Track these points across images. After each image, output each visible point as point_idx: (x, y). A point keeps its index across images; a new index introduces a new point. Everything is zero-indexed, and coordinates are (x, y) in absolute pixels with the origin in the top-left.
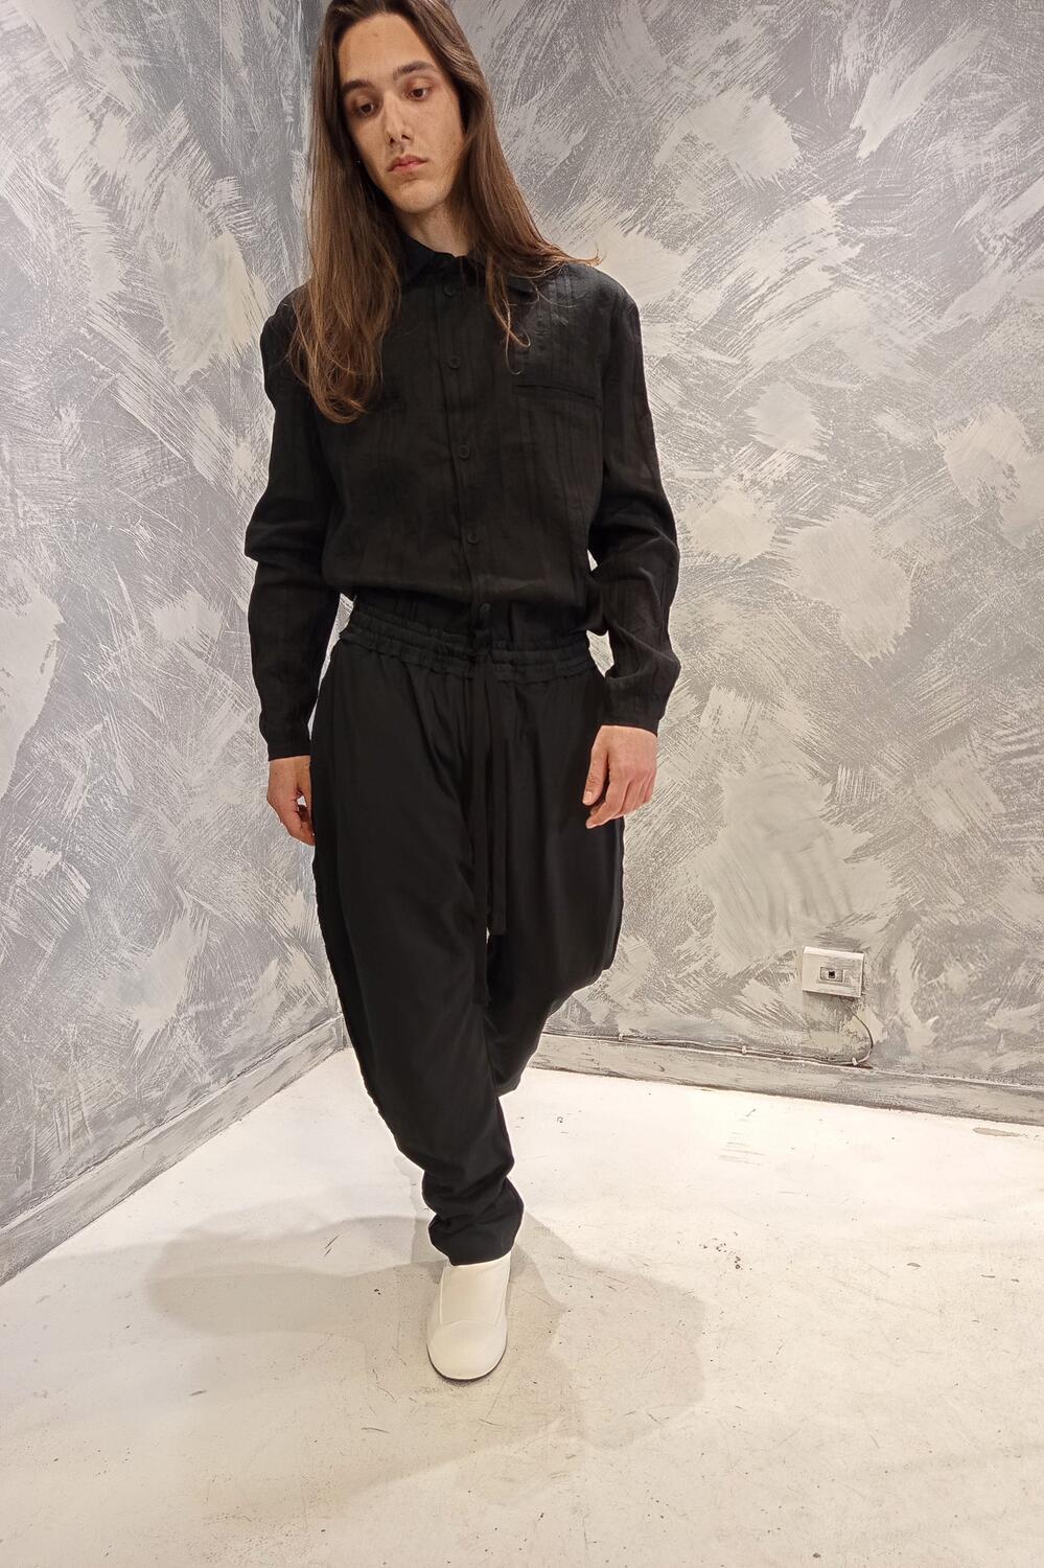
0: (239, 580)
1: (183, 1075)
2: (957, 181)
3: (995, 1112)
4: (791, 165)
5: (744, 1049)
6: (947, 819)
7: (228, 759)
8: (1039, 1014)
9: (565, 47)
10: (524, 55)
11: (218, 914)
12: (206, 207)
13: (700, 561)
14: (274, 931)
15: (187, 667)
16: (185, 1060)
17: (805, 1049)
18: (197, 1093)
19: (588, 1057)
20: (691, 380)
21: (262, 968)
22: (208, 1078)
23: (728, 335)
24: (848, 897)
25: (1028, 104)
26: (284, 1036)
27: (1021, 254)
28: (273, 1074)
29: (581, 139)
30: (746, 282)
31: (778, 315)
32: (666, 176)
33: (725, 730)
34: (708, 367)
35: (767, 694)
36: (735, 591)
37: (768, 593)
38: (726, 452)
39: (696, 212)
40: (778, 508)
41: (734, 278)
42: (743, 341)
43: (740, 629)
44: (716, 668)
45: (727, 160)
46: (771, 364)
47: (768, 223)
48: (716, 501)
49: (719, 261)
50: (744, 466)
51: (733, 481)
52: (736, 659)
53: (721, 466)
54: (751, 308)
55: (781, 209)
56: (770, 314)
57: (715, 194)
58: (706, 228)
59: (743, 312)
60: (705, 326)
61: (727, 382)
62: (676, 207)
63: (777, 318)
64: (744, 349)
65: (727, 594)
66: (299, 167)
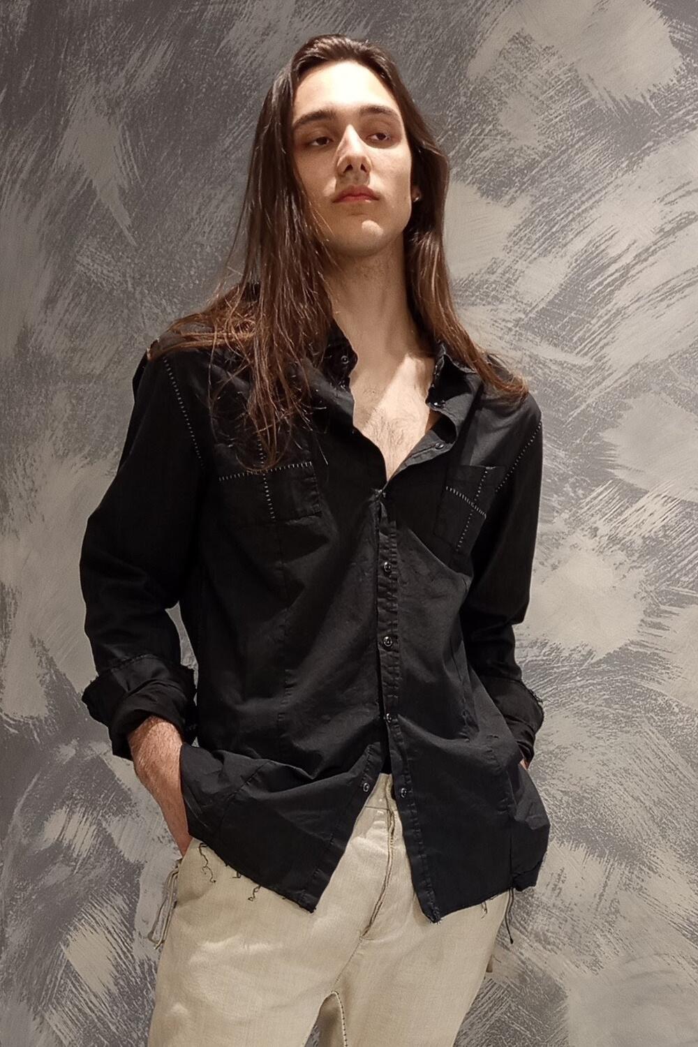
4: (669, 78)
13: (532, 654)
23: (576, 324)
30: (603, 247)
31: (650, 296)
32: (485, 92)
33: (570, 904)
34: (546, 370)
35: (633, 851)
36: (585, 699)
37: (634, 702)
38: (573, 495)
39: (529, 144)
40: (648, 578)
41: (585, 242)
42: (598, 332)
43: (592, 756)
44: (556, 813)
45: (576, 71)
46: (639, 367)
47: (635, 162)
48: (556, 566)
49: (562, 216)
50: (599, 516)
51: (582, 538)
52: (587, 799)
53: (565, 515)
54: (609, 285)
55: (654, 141)
56: (637, 295)
57: (557, 119)
58: (543, 169)
59: (597, 291)
60: (541, 310)
61: (573, 393)
62: (499, 137)
63: (648, 300)
64: (601, 344)
65: (573, 704)
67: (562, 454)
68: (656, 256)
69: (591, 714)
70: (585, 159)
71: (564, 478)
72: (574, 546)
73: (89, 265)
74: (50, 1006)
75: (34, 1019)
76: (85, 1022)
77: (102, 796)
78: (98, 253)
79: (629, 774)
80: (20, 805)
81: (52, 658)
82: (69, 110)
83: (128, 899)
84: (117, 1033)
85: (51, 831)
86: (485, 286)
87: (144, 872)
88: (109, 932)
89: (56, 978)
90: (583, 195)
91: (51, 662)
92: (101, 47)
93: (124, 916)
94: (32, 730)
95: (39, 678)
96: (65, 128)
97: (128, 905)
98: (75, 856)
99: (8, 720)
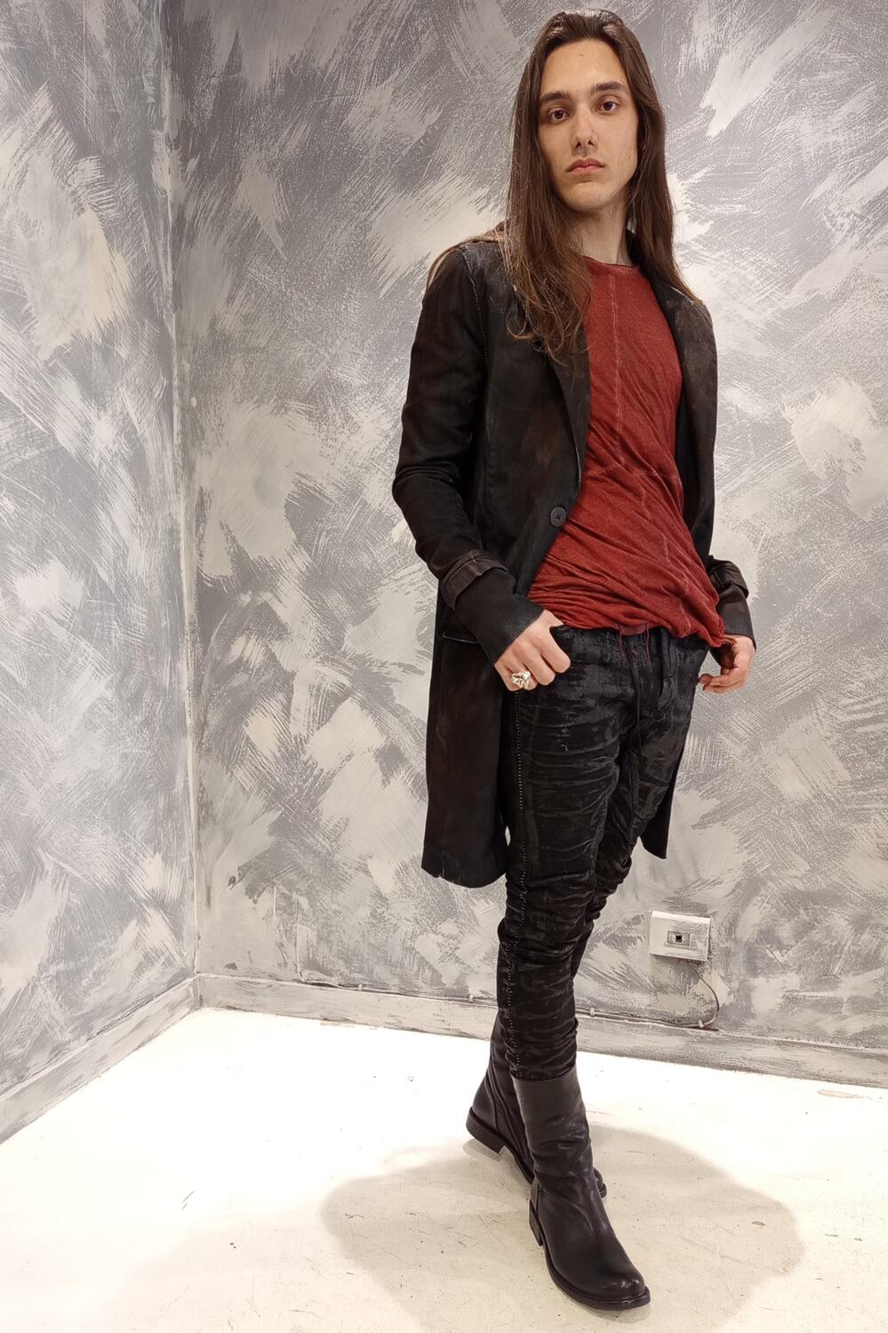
0: (100, 550)
1: (44, 1033)
2: (806, 159)
3: (840, 1074)
5: (592, 1011)
6: (793, 787)
7: (89, 724)
8: (883, 978)
9: (420, 28)
10: (380, 36)
11: (79, 875)
12: (69, 185)
14: (133, 893)
15: (50, 635)
16: (46, 1017)
17: (652, 1012)
18: (58, 1050)
19: (439, 1018)
21: (121, 928)
22: (68, 1036)
24: (694, 862)
25: (876, 83)
26: (143, 995)
27: (868, 231)
28: (132, 1031)
29: (435, 120)
66: (160, 147)
73: (256, 273)
74: (237, 765)
75: (227, 773)
76: (260, 775)
77: (268, 628)
78: (262, 266)
80: (215, 633)
81: (235, 536)
82: (242, 170)
83: (287, 696)
85: (236, 651)
87: (296, 677)
88: (275, 717)
89: (240, 747)
91: (234, 539)
92: (262, 126)
93: (284, 707)
94: (222, 584)
95: (227, 550)
96: (239, 181)
97: (286, 699)
98: (251, 667)
99: (207, 577)
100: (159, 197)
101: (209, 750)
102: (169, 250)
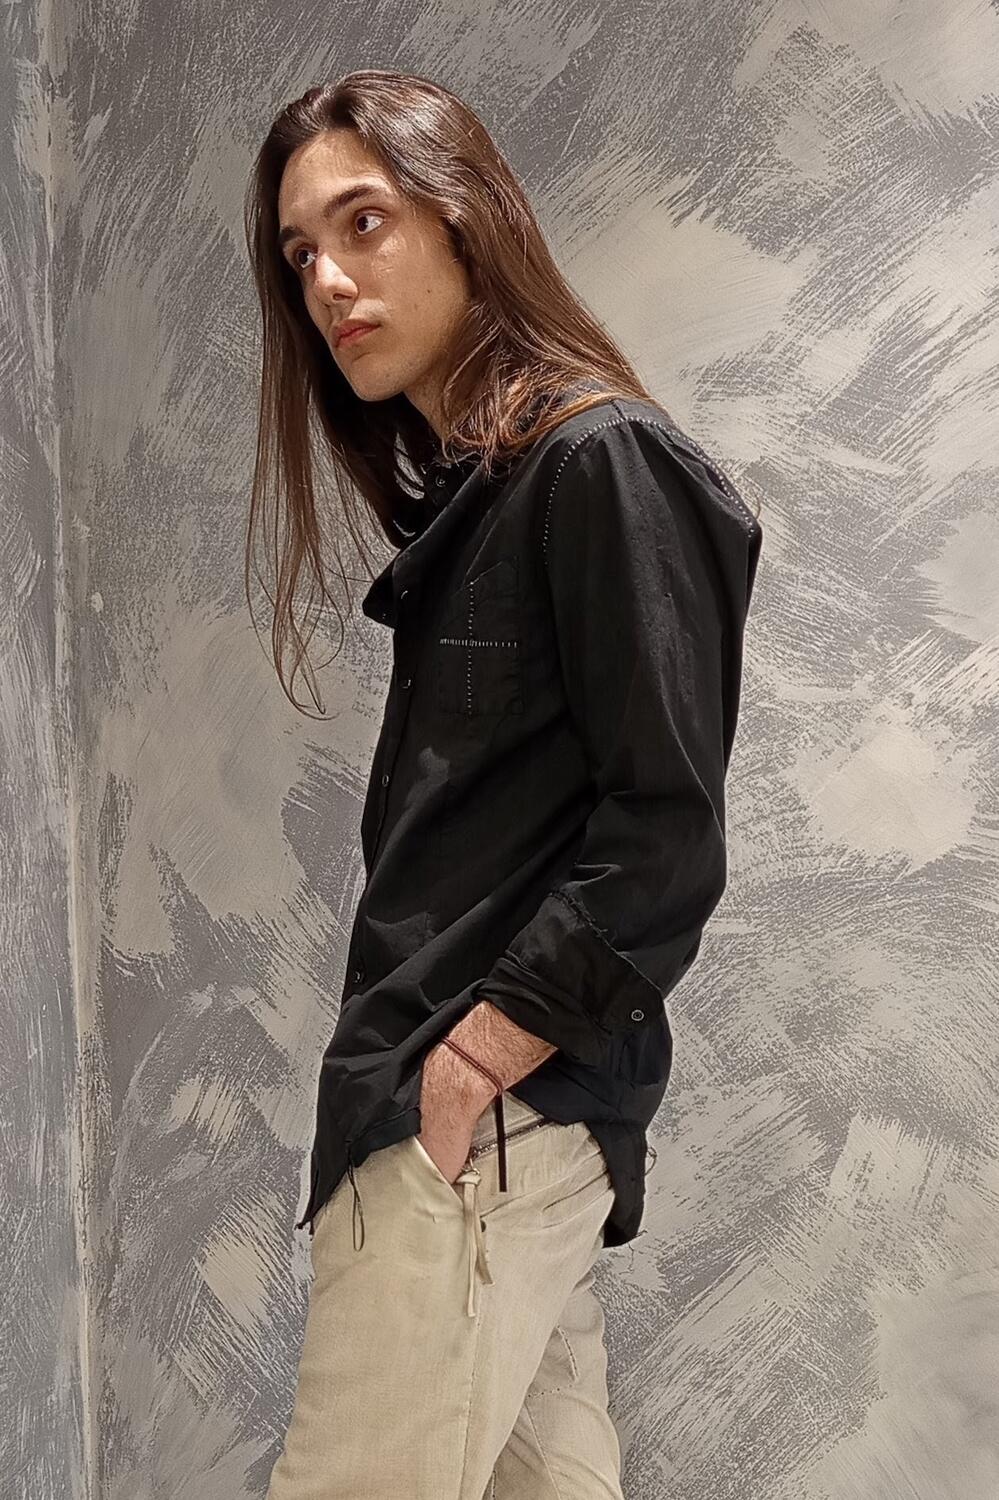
13: (826, 865)
20: (810, 507)
23: (881, 420)
29: (588, 38)
30: (917, 315)
31: (980, 380)
32: (756, 108)
33: (879, 1201)
34: (841, 482)
35: (964, 1129)
36: (897, 924)
37: (964, 928)
38: (879, 650)
39: (816, 178)
40: (981, 761)
41: (893, 310)
42: (911, 431)
43: (909, 1001)
44: (860, 1078)
45: (878, 77)
46: (967, 476)
47: (958, 200)
48: (859, 746)
49: (861, 275)
50: (915, 678)
51: (892, 708)
52: (901, 1060)
53: (869, 678)
54: (925, 367)
55: (985, 172)
56: (963, 380)
57: (854, 144)
58: (836, 211)
59: (909, 374)
60: (834, 401)
61: (879, 512)
62: (775, 169)
63: (977, 387)
64: (916, 446)
65: (881, 931)
66: (31, 91)
67: (863, 595)
68: (989, 327)
69: (906, 946)
70: (892, 197)
71: (867, 628)
72: (881, 719)
73: (225, 344)
74: (181, 1344)
75: (160, 1360)
76: (229, 1365)
77: (248, 1060)
78: (237, 329)
79: (958, 1025)
80: (138, 1073)
81: (179, 874)
82: (197, 136)
83: (286, 1199)
84: (271, 1379)
85: (181, 1107)
86: (759, 370)
88: (260, 1243)
89: (189, 1306)
90: (890, 246)
91: (178, 880)
92: (238, 51)
93: (280, 1222)
94: (152, 971)
95: (163, 902)
96: (190, 162)
97: (285, 1207)
98: (212, 1141)
99: (122, 958)
100: (29, 191)
101: (124, 1312)
102: (47, 296)
